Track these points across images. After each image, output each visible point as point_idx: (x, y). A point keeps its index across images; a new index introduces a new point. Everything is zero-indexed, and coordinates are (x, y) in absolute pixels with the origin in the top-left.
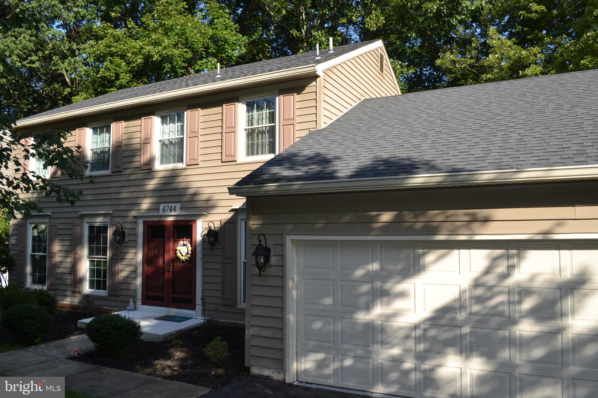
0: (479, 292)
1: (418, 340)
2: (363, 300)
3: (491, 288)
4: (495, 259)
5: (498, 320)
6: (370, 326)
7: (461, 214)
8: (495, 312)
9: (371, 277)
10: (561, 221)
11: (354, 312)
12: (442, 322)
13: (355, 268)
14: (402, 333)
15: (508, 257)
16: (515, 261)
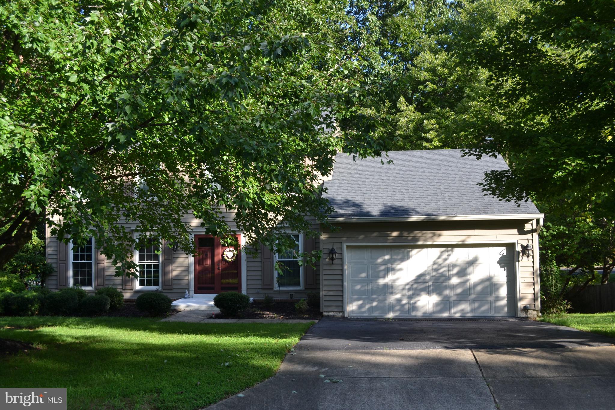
0: (435, 266)
1: (409, 290)
2: (382, 274)
3: (440, 265)
4: (442, 252)
5: (443, 278)
6: (386, 286)
7: (429, 233)
8: (442, 275)
9: (385, 262)
10: (469, 236)
11: (377, 280)
12: (419, 281)
13: (377, 259)
14: (401, 287)
15: (448, 251)
16: (450, 253)
